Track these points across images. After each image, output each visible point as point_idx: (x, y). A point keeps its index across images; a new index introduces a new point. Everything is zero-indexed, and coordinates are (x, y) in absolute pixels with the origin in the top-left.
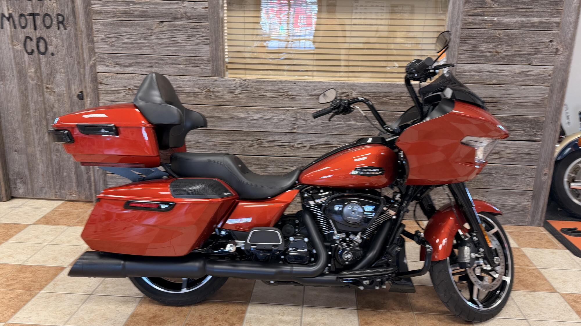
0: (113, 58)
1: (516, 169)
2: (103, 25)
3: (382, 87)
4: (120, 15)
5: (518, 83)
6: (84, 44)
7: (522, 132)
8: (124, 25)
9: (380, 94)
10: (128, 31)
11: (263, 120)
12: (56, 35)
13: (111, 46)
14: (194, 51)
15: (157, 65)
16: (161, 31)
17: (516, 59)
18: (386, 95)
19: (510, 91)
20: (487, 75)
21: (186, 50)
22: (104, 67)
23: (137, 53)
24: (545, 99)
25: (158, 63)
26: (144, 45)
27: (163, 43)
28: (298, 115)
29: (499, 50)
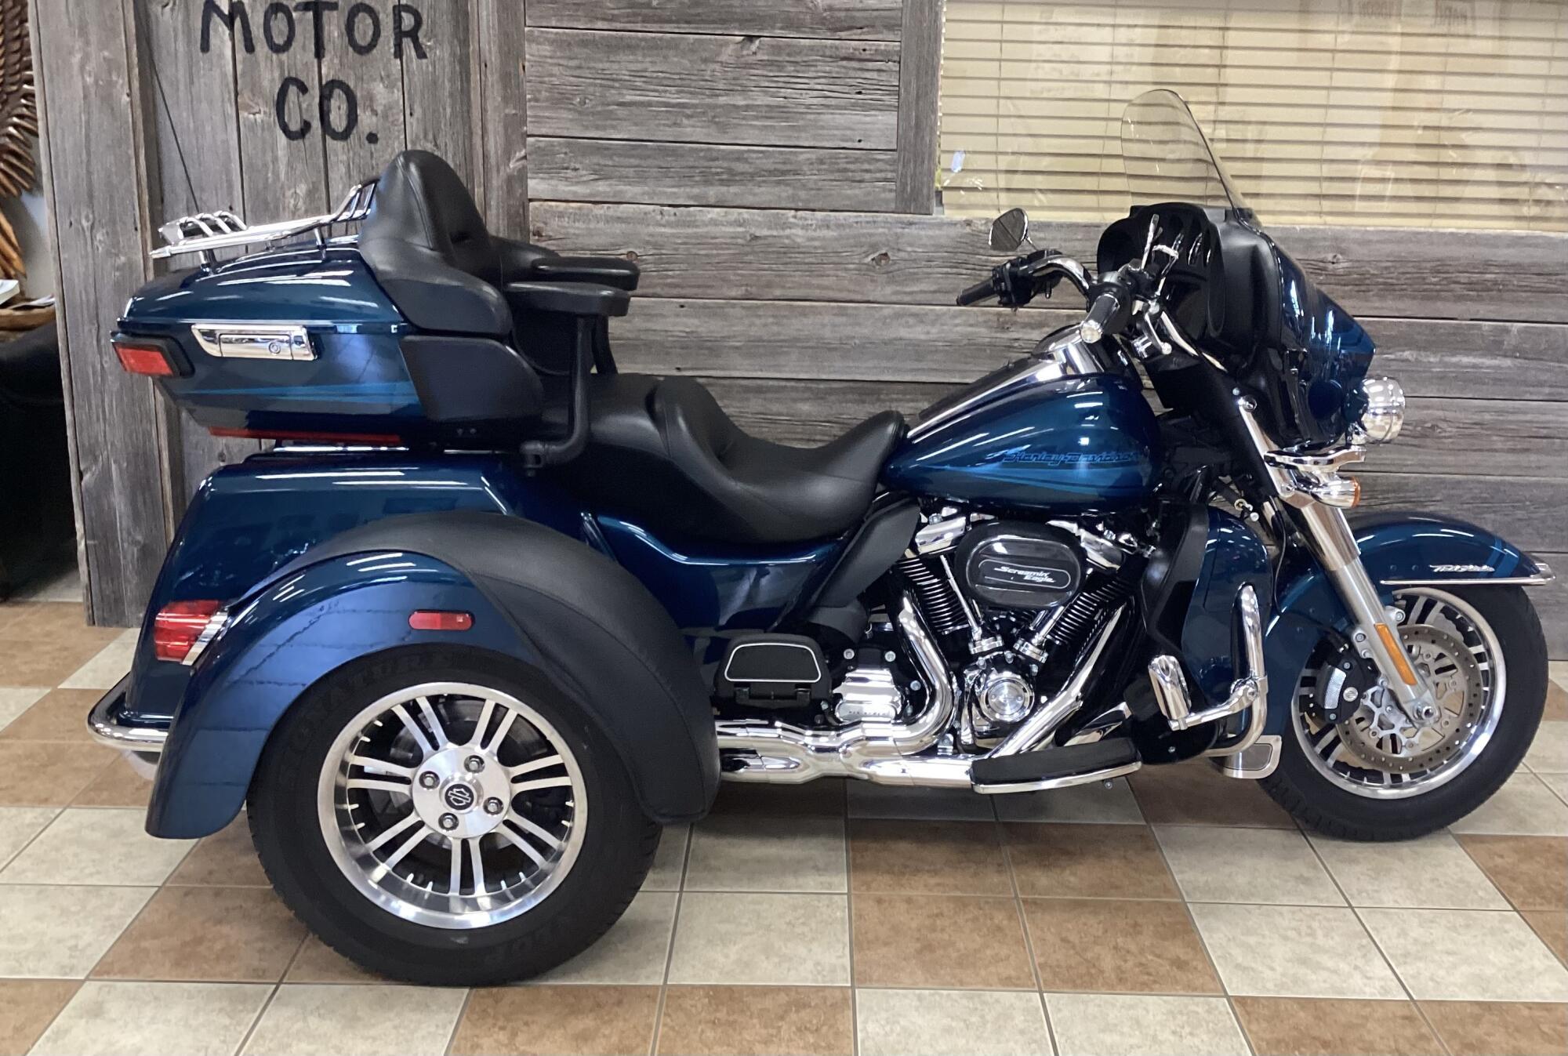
0: (586, 152)
2: (558, 43)
3: (1432, 244)
4: (616, 12)
6: (489, 107)
8: (629, 47)
9: (1424, 265)
10: (639, 66)
12: (388, 76)
13: (580, 113)
14: (848, 132)
15: (724, 177)
16: (747, 66)
18: (1441, 267)
21: (823, 128)
22: (553, 182)
23: (664, 139)
25: (730, 171)
26: (688, 112)
27: (748, 107)
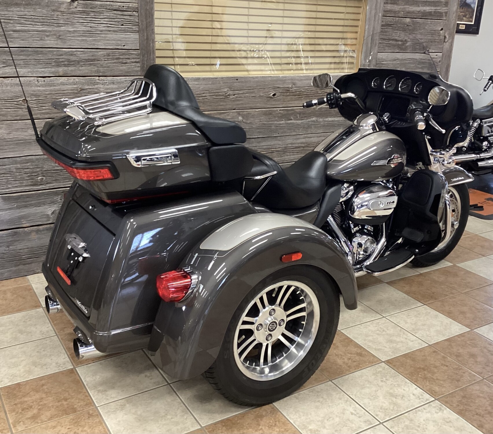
10: (23, 13)
14: (119, 42)
16: (73, 13)
17: (418, 47)
20: (398, 63)
21: (108, 40)
23: (37, 46)
25: (69, 61)
28: (240, 118)
29: (407, 39)
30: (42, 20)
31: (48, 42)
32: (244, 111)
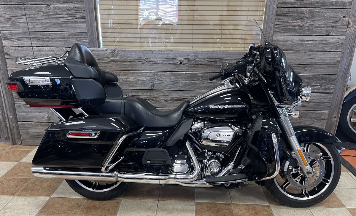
0: (15, 34)
1: (314, 113)
2: (4, 8)
5: (318, 49)
7: (319, 87)
8: (20, 9)
9: (216, 59)
10: (23, 13)
11: (129, 80)
13: (12, 25)
14: (75, 28)
15: (47, 39)
16: (48, 12)
17: (318, 31)
18: (220, 60)
19: (312, 56)
20: (295, 44)
21: (68, 27)
22: (8, 42)
24: (337, 61)
25: (48, 38)
26: (37, 24)
27: (50, 22)
28: (156, 77)
29: (305, 24)
30: (33, 17)
31: (37, 28)
32: (158, 73)
